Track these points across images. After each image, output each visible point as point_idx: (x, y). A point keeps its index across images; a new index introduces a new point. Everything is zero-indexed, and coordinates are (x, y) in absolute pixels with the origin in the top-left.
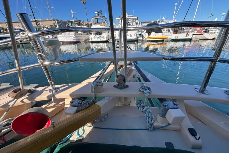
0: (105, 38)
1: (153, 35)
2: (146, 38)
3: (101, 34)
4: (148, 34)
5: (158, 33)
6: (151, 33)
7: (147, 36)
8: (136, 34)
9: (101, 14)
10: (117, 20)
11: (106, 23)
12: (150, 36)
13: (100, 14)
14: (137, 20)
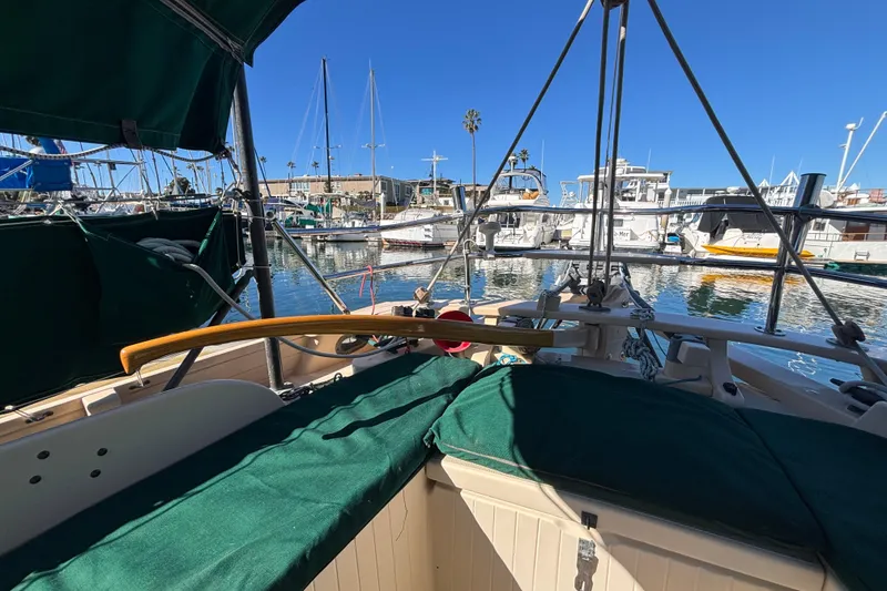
0: (532, 240)
1: (733, 238)
2: (698, 248)
3: (517, 226)
4: (708, 234)
5: (760, 232)
6: (724, 233)
7: (706, 244)
8: (654, 233)
9: (524, 160)
10: (583, 180)
11: (541, 192)
12: (718, 244)
13: (520, 161)
14: (664, 181)
